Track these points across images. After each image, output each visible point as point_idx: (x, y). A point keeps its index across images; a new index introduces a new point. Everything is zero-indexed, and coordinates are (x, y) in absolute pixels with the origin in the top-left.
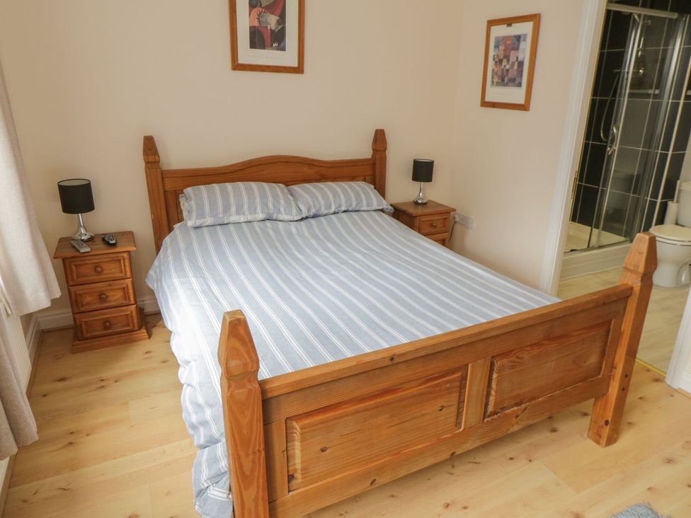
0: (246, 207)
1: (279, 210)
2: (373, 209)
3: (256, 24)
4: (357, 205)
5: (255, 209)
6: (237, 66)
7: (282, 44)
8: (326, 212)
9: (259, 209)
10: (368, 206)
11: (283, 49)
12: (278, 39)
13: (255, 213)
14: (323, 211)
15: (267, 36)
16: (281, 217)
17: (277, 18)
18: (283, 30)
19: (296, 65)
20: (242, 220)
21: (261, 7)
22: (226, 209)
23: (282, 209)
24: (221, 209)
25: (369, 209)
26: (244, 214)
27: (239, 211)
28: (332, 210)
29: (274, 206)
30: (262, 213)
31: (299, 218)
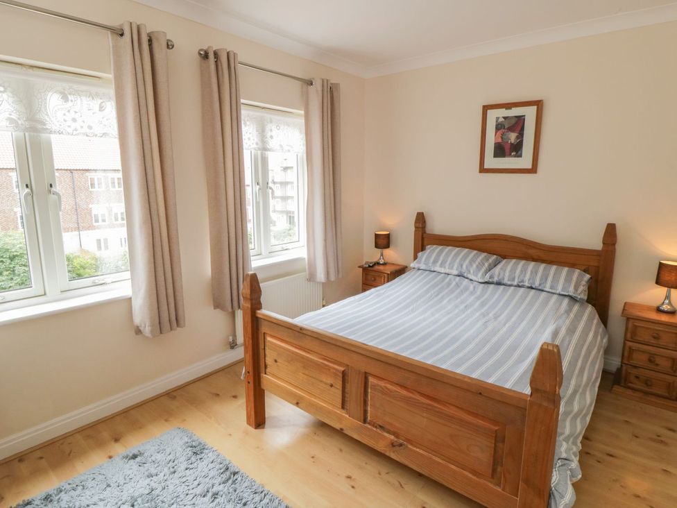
0: (448, 263)
1: (470, 272)
2: (558, 292)
3: (500, 140)
4: (540, 285)
5: (453, 267)
6: (483, 170)
7: (520, 152)
8: (509, 283)
9: (455, 267)
10: (551, 288)
11: (520, 156)
12: (517, 149)
13: (452, 268)
14: (506, 281)
15: (507, 148)
16: (471, 276)
17: (516, 134)
18: (521, 142)
19: (530, 167)
20: (442, 272)
21: (504, 128)
22: (435, 262)
23: (472, 272)
24: (431, 260)
25: (553, 291)
26: (445, 267)
27: (442, 265)
28: (515, 283)
29: (467, 267)
30: (457, 270)
31: (482, 281)
